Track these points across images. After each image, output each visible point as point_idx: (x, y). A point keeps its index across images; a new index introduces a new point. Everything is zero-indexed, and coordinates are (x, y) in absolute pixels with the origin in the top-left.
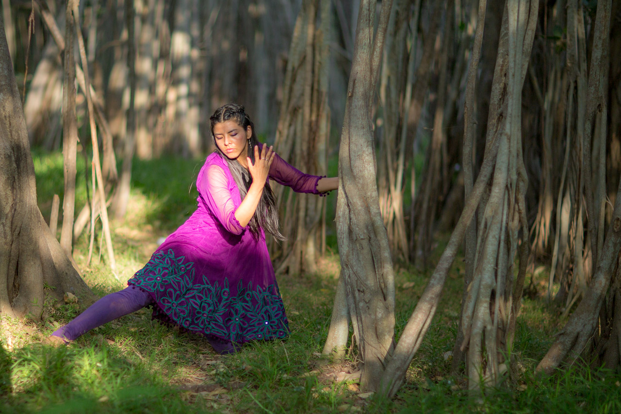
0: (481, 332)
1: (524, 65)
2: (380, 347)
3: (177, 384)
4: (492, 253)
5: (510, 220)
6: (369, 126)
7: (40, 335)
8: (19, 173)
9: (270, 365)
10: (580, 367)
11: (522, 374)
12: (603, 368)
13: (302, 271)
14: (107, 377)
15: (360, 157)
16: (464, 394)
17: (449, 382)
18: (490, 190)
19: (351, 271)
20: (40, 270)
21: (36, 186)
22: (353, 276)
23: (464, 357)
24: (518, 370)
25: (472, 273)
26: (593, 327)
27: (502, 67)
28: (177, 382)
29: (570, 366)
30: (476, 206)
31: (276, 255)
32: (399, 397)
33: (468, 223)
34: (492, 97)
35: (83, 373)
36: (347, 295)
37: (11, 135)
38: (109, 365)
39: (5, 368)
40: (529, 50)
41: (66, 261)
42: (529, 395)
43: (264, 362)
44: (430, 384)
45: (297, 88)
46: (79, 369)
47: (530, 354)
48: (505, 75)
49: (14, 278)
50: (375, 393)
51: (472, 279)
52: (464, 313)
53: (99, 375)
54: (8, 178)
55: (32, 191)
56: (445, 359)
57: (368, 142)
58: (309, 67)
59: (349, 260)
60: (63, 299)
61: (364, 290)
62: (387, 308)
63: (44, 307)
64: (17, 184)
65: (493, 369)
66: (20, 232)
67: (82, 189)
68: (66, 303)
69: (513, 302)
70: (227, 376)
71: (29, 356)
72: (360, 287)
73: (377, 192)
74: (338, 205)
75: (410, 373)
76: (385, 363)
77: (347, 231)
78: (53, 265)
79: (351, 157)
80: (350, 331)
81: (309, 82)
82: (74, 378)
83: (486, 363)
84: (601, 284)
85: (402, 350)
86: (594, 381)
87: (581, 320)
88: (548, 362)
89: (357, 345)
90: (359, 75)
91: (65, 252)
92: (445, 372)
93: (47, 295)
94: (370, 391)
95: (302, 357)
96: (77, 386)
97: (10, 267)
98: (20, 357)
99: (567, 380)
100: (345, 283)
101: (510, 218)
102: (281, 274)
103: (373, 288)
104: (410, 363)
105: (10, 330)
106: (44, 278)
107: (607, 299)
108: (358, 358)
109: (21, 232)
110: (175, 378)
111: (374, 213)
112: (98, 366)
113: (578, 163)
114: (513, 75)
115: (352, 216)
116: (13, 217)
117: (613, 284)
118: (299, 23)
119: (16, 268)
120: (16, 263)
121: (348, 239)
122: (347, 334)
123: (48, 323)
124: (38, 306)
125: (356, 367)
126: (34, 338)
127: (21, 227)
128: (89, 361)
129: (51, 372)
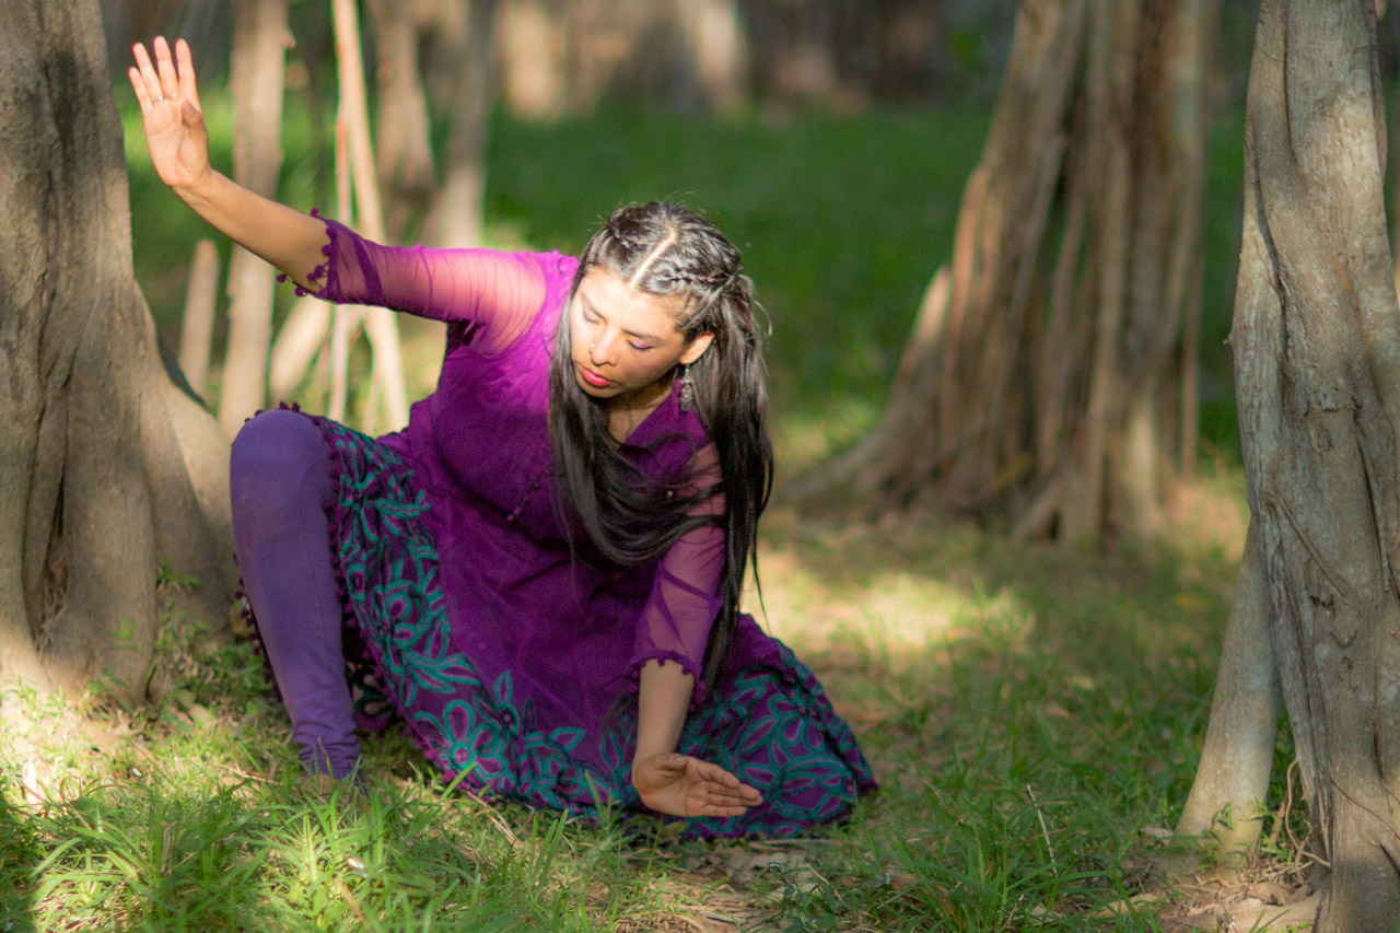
2: (1391, 811)
7: (141, 754)
8: (69, 161)
9: (982, 872)
13: (1108, 528)
14: (382, 908)
15: (1325, 107)
19: (1287, 531)
20: (142, 519)
22: (1292, 547)
31: (1016, 467)
35: (296, 894)
36: (1272, 617)
37: (41, 20)
38: (392, 864)
39: (13, 870)
43: (963, 860)
46: (282, 879)
49: (49, 546)
53: (355, 901)
54: (28, 177)
55: (113, 225)
57: (1355, 52)
59: (1281, 487)
60: (227, 627)
61: (1332, 597)
63: (156, 651)
64: (61, 199)
66: (69, 378)
68: (240, 639)
70: (829, 911)
71: (101, 830)
72: (1318, 587)
73: (1385, 236)
74: (1241, 283)
77: (1274, 379)
78: (189, 498)
79: (1293, 105)
80: (1281, 747)
82: (262, 912)
89: (1304, 803)
93: (170, 609)
95: (1104, 844)
97: (37, 506)
98: (68, 836)
100: (1265, 573)
102: (1032, 539)
103: (1367, 591)
105: (33, 737)
106: (158, 545)
108: (1307, 849)
109: (74, 378)
110: (636, 917)
111: (1374, 314)
112: (350, 869)
115: (1293, 325)
116: (45, 320)
119: (52, 511)
120: (57, 488)
121: (1276, 411)
122: (1270, 760)
123: (170, 710)
124: (134, 649)
125: (1301, 881)
126: (118, 765)
127: (74, 357)
128: (320, 851)
129: (180, 888)
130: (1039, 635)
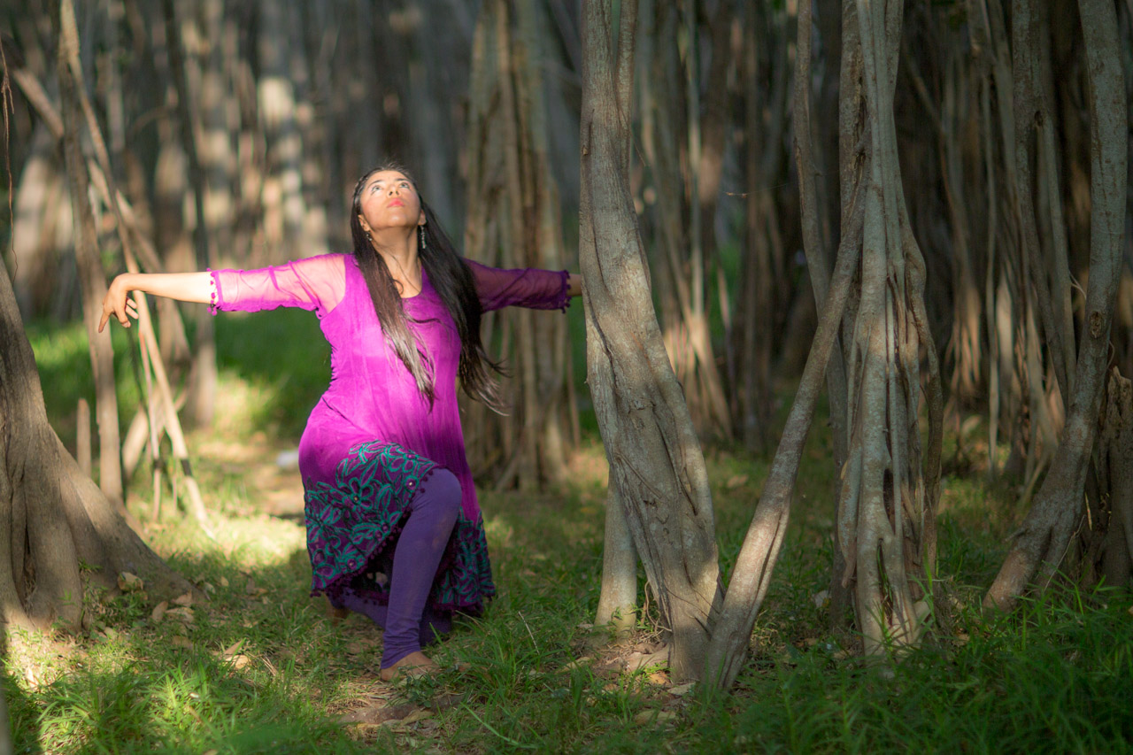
0: (875, 549)
1: (891, 58)
2: (698, 600)
3: (340, 713)
4: (876, 405)
5: (901, 341)
6: (627, 203)
7: (83, 656)
8: (9, 370)
9: (503, 657)
10: (1062, 590)
11: (959, 616)
12: (1102, 586)
14: (210, 716)
15: (619, 263)
16: (859, 664)
17: (829, 646)
18: (859, 292)
19: (628, 470)
20: (68, 540)
21: (43, 389)
22: (631, 478)
23: (849, 598)
24: (950, 610)
25: (846, 444)
26: (1076, 515)
27: (853, 66)
28: (339, 709)
29: (1043, 589)
30: (837, 324)
31: (493, 457)
32: (742, 685)
33: (827, 356)
34: (841, 123)
35: (167, 714)
36: (626, 514)
38: (212, 693)
39: (27, 722)
40: (897, 30)
41: (114, 517)
42: (974, 652)
43: (492, 653)
44: (794, 655)
45: (492, 151)
46: (159, 708)
47: (969, 577)
48: (861, 81)
49: (24, 559)
50: (698, 682)
51: (846, 456)
52: (839, 519)
53: (196, 714)
55: (34, 398)
56: (818, 605)
57: (628, 233)
58: (507, 111)
59: (622, 450)
60: (117, 586)
61: (654, 499)
62: (700, 528)
63: (84, 604)
64: (7, 389)
65: (904, 612)
66: (23, 476)
67: (128, 385)
68: (124, 593)
69: (927, 487)
70: (429, 686)
71: (67, 696)
72: (647, 496)
73: (656, 320)
74: (589, 353)
75: (758, 639)
76: (709, 627)
77: (612, 398)
78: (90, 527)
79: (602, 263)
80: (641, 576)
81: (512, 138)
82: (151, 726)
83: (891, 603)
84: (1080, 435)
85: (738, 600)
86: (1091, 612)
87: (1053, 504)
88: (1005, 588)
89: (655, 603)
90: (596, 114)
91: (112, 502)
92: (819, 630)
93: (88, 583)
94: (688, 680)
95: (560, 635)
96: (159, 738)
97: (15, 540)
98: (52, 701)
99: (1039, 616)
100: (621, 492)
101: (902, 337)
102: (506, 490)
103: (671, 494)
104: (755, 620)
105: (29, 654)
106: (78, 552)
107: (1096, 462)
108: (659, 624)
109: (26, 475)
110: (336, 702)
111: (656, 359)
112: (192, 698)
113: (1014, 224)
114: (875, 79)
115: (617, 369)
116: (7, 449)
117: (1103, 433)
118: (479, 36)
119: (24, 540)
120: (24, 531)
121: (614, 413)
122: (635, 582)
123: (94, 632)
124: (73, 604)
125: (659, 640)
126: (72, 662)
127: (24, 465)
128: (176, 691)
129: (110, 719)
130: (515, 538)
